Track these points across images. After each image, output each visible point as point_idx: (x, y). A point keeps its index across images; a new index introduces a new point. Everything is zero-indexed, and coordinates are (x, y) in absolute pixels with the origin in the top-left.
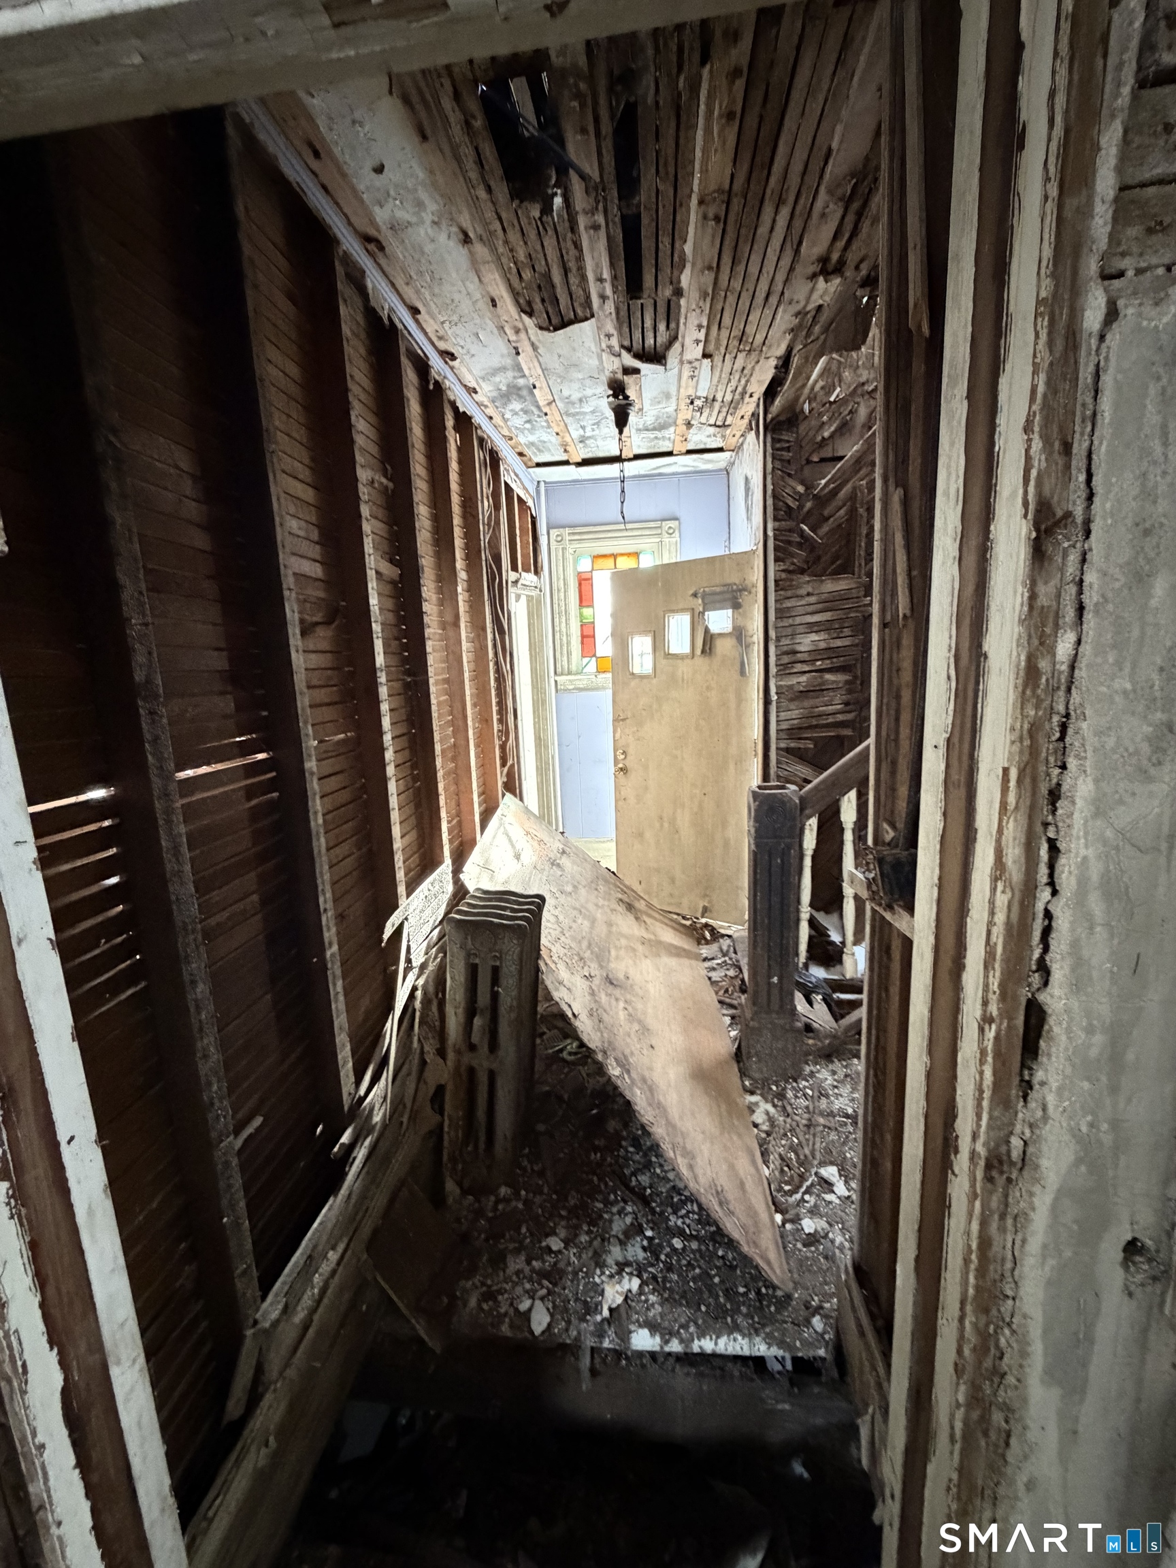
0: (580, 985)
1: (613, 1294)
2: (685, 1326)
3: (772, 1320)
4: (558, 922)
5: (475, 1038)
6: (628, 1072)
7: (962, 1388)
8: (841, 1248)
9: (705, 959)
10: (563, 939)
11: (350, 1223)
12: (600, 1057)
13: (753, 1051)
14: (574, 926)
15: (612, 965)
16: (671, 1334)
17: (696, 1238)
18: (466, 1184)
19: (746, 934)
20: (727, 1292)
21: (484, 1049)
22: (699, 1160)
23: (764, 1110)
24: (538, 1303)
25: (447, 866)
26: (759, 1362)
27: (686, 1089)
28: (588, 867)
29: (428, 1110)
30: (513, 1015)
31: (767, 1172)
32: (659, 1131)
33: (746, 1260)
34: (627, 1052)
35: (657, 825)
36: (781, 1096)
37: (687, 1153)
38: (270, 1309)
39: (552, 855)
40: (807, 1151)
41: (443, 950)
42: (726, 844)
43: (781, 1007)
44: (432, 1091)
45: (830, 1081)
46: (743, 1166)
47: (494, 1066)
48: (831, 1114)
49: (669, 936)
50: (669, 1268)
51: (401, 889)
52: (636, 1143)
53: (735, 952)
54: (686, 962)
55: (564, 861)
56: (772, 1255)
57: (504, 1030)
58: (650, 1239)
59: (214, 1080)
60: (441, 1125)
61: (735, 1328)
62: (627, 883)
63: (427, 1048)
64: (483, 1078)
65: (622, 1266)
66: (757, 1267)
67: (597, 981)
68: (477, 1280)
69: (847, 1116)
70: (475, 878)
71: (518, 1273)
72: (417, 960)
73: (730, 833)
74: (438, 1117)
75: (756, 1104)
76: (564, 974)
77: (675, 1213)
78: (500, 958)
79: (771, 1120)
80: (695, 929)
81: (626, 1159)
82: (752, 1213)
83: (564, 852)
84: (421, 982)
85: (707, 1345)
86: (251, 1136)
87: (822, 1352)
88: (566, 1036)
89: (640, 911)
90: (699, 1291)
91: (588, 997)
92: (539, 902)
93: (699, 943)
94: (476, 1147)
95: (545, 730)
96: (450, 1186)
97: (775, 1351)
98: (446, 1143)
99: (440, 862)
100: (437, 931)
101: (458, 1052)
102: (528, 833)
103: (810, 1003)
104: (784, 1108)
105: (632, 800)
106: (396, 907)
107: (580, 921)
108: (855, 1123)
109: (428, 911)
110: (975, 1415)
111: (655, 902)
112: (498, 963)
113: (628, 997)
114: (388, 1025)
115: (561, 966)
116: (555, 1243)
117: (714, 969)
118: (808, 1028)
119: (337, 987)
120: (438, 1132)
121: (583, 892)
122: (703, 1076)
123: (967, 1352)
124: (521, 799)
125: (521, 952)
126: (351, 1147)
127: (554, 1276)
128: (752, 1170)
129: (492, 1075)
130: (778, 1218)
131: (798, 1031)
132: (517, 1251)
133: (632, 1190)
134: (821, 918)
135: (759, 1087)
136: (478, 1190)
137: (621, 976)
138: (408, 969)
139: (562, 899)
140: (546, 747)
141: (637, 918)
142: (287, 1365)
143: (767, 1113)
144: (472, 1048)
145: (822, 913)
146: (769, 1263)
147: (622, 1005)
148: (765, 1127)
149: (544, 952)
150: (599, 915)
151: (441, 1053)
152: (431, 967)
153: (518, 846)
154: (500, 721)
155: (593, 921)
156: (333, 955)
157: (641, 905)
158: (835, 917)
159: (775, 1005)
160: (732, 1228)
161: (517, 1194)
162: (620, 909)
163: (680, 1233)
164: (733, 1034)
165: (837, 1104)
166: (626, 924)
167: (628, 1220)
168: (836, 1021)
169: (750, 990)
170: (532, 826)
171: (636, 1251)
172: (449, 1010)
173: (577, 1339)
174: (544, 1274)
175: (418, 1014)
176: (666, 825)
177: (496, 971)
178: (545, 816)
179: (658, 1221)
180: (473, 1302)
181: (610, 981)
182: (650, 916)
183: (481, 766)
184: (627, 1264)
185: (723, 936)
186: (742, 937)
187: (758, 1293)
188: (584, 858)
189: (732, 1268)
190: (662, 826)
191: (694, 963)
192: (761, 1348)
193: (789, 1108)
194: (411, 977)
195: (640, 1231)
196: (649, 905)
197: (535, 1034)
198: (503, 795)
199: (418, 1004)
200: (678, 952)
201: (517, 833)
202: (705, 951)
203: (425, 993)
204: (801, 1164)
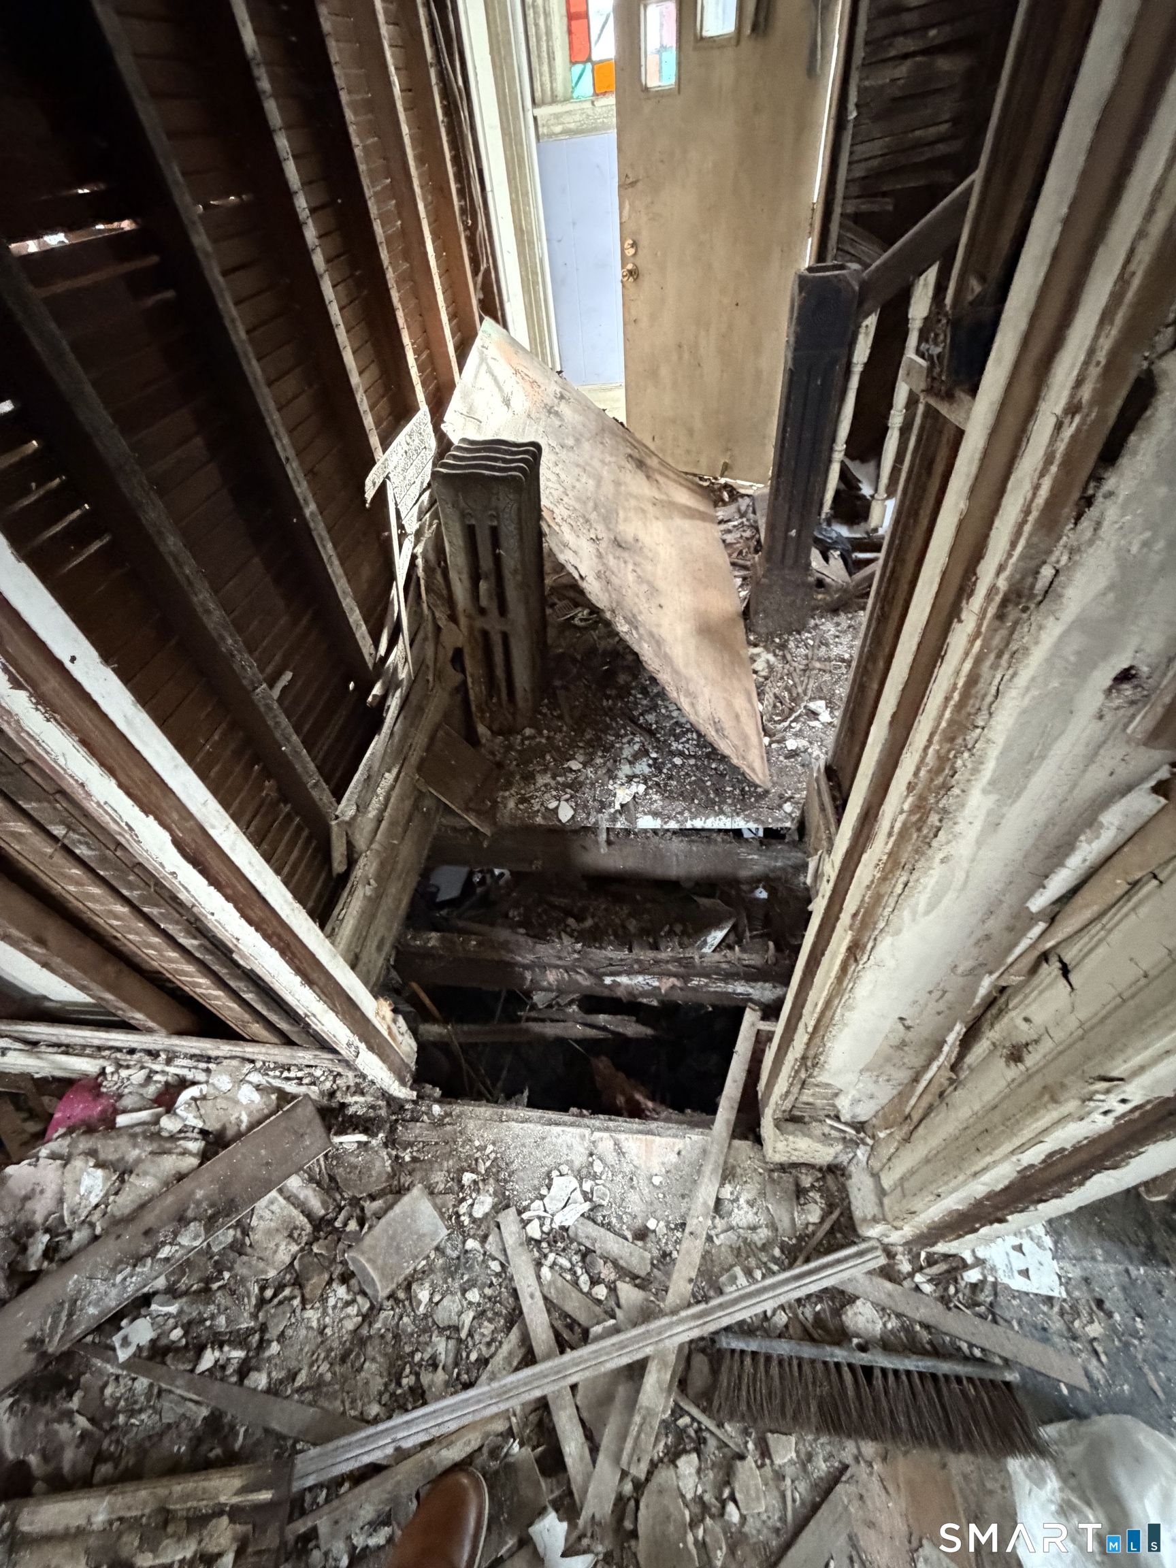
0: (586, 548)
1: (623, 795)
2: (681, 813)
3: (752, 806)
4: (560, 482)
5: (484, 602)
6: (636, 628)
7: (910, 799)
8: (817, 758)
9: (720, 522)
10: (566, 499)
11: (399, 754)
12: (608, 615)
13: (761, 608)
14: (578, 485)
15: (621, 527)
16: (669, 818)
17: (694, 757)
18: (495, 727)
19: (767, 490)
20: (716, 791)
21: (494, 612)
22: (701, 700)
23: (764, 658)
24: (563, 803)
25: (423, 414)
26: (738, 833)
27: (692, 643)
28: (592, 416)
29: (449, 669)
30: (519, 578)
31: (761, 707)
32: (664, 677)
33: (735, 769)
34: (635, 611)
35: (675, 357)
36: (783, 646)
37: (688, 694)
38: (346, 808)
39: (548, 401)
40: (800, 690)
41: (435, 516)
42: (758, 373)
43: (796, 562)
44: (450, 653)
45: (833, 631)
46: (740, 703)
47: (505, 628)
48: (829, 660)
49: (684, 497)
50: (670, 777)
51: (374, 441)
52: (645, 691)
53: (754, 512)
54: (700, 523)
55: (563, 408)
56: (757, 764)
57: (512, 593)
58: (655, 759)
59: (226, 635)
60: (465, 682)
61: (722, 812)
62: (638, 436)
63: (437, 614)
64: (497, 640)
65: (630, 779)
66: (743, 774)
67: (603, 545)
68: (513, 791)
69: (843, 660)
70: (457, 427)
71: (546, 785)
72: (411, 526)
73: (764, 363)
74: (460, 677)
75: (758, 655)
76: (568, 535)
77: (677, 740)
78: (497, 517)
79: (771, 667)
80: (713, 491)
81: (636, 703)
82: (745, 738)
83: (562, 397)
84: (419, 550)
85: (698, 823)
86: (285, 688)
87: (788, 824)
88: (576, 605)
89: (654, 470)
90: (694, 791)
91: (595, 560)
92: (534, 452)
93: (716, 505)
94: (499, 699)
95: (528, 214)
96: (482, 729)
97: (752, 825)
98: (472, 697)
99: (417, 409)
100: (427, 494)
101: (469, 617)
102: (517, 372)
103: (826, 559)
104: (784, 657)
105: (644, 322)
106: (372, 462)
107: (584, 479)
108: (849, 666)
109: (412, 471)
110: (914, 818)
111: (670, 461)
112: (495, 523)
113: (638, 559)
114: (394, 592)
115: (565, 528)
116: (575, 765)
117: (729, 531)
118: (820, 584)
119: (328, 550)
120: (462, 688)
121: (586, 446)
122: (709, 631)
123: (922, 773)
124: (505, 326)
125: (519, 510)
126: (384, 698)
127: (576, 786)
128: (748, 706)
129: (505, 637)
130: (766, 740)
131: (809, 585)
132: (545, 771)
133: (640, 726)
134: (854, 467)
135: (765, 641)
136: (507, 731)
137: (630, 538)
138: (402, 536)
139: (563, 454)
140: (531, 243)
141: (648, 477)
142: (372, 841)
143: (768, 662)
144: (482, 612)
145: (857, 463)
146: (753, 770)
147: (630, 567)
148: (764, 673)
149: (545, 514)
150: (605, 472)
151: (453, 618)
152: (428, 534)
153: (507, 389)
154: (461, 192)
155: (599, 481)
156: (312, 514)
157: (653, 462)
158: (871, 466)
159: (789, 561)
160: (724, 747)
161: (541, 734)
162: (629, 466)
163: (681, 754)
164: (743, 594)
165: (835, 651)
166: (636, 483)
167: (636, 747)
168: (850, 574)
169: (765, 547)
170: (523, 363)
171: (643, 767)
172: (453, 575)
173: (596, 823)
174: (565, 786)
175: (422, 582)
176: (686, 356)
177: (494, 532)
178: (538, 348)
179: (662, 747)
180: (511, 804)
181: (618, 544)
182: (661, 473)
183: (446, 272)
184: (635, 776)
185: (743, 496)
186: (762, 495)
187: (743, 790)
188: (586, 407)
189: (723, 775)
190: (680, 358)
191: (708, 525)
192: (739, 823)
193: (789, 657)
194: (408, 544)
195: (647, 753)
196: (663, 463)
197: (544, 602)
198: (481, 320)
199: (420, 572)
200: (691, 514)
201: (503, 370)
202: (721, 513)
203: (426, 561)
204: (793, 700)
